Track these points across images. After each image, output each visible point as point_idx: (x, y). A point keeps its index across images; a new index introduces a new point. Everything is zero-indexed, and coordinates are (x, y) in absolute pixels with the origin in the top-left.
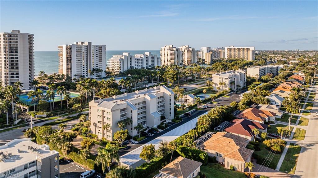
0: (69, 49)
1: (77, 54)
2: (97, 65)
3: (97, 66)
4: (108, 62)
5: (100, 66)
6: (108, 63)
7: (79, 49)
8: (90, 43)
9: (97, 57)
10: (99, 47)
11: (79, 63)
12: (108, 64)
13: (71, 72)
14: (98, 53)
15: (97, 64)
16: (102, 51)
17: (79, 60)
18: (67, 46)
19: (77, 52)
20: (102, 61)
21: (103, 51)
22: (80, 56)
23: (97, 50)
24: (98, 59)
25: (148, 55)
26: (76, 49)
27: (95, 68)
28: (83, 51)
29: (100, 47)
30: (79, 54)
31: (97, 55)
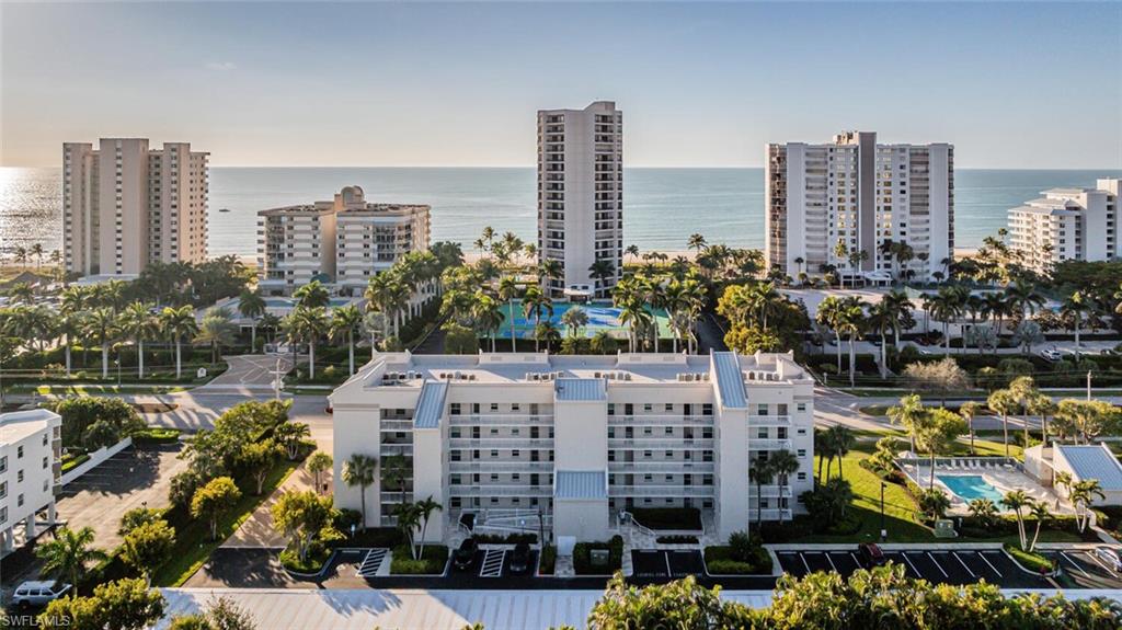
0: (780, 156)
1: (807, 180)
2: (903, 229)
3: (903, 233)
4: (1012, 221)
5: (912, 231)
6: (1010, 225)
7: (818, 160)
8: (868, 139)
9: (903, 196)
10: (911, 155)
11: (816, 214)
12: (1013, 229)
13: (783, 245)
14: (907, 180)
15: (903, 225)
16: (927, 171)
17: (819, 205)
18: (772, 147)
19: (808, 171)
20: (927, 213)
21: (932, 168)
22: (821, 188)
23: (902, 167)
24: (907, 204)
26: (804, 159)
27: (896, 238)
28: (841, 168)
29: (917, 154)
30: (815, 181)
31: (903, 188)
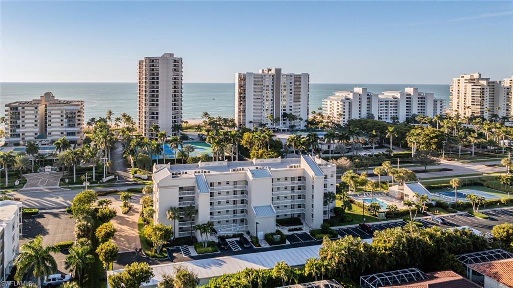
0: (243, 78)
1: (254, 88)
2: (290, 108)
3: (290, 110)
4: (324, 104)
5: (294, 109)
6: (323, 106)
7: (259, 80)
8: (278, 71)
9: (291, 94)
10: (294, 78)
11: (258, 102)
12: (324, 107)
13: (244, 116)
14: (292, 88)
15: (290, 106)
16: (300, 84)
17: (259, 99)
18: (240, 74)
19: (255, 84)
20: (300, 101)
21: (302, 83)
22: (260, 91)
23: (290, 83)
24: (292, 98)
25: (412, 94)
26: (253, 79)
27: (288, 112)
28: (267, 83)
29: (297, 78)
30: (258, 89)
31: (291, 91)
